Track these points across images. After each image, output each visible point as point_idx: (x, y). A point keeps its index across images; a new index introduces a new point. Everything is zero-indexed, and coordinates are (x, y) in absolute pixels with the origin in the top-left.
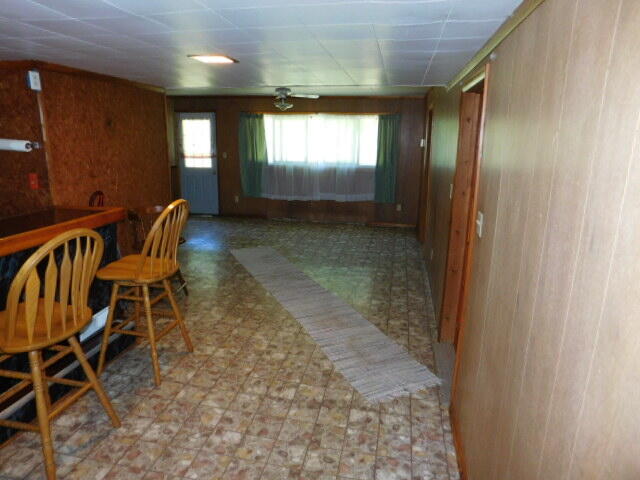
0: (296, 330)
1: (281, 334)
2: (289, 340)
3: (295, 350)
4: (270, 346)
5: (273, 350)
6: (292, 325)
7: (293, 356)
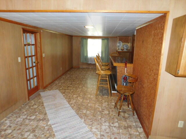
0: (71, 102)
1: (75, 101)
2: (73, 99)
3: (71, 97)
4: (77, 98)
5: (76, 97)
6: (71, 104)
7: (72, 96)
